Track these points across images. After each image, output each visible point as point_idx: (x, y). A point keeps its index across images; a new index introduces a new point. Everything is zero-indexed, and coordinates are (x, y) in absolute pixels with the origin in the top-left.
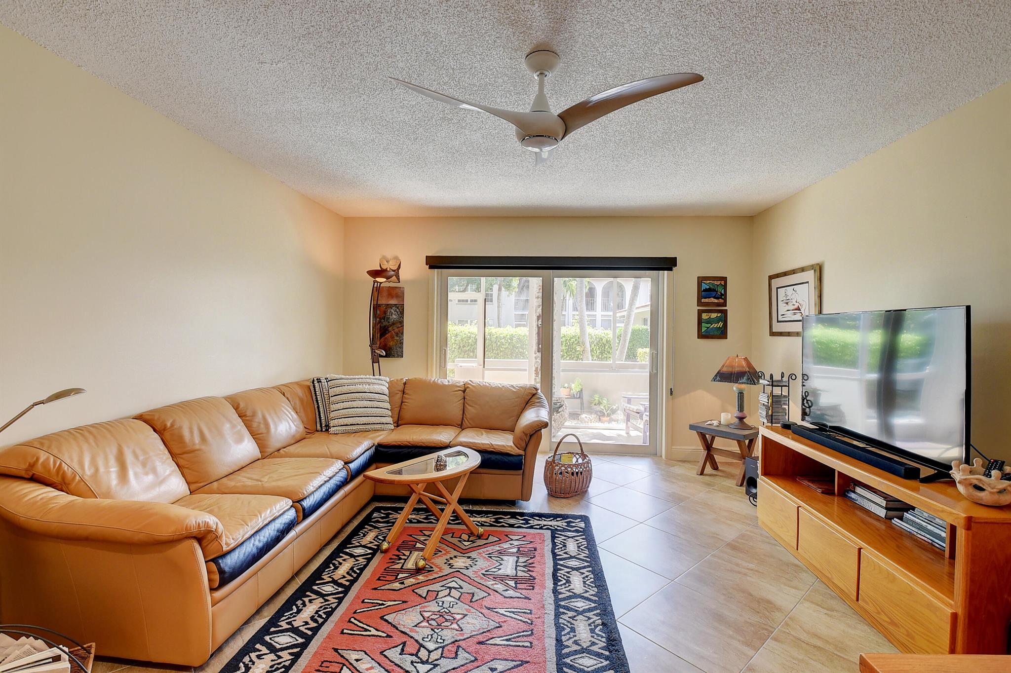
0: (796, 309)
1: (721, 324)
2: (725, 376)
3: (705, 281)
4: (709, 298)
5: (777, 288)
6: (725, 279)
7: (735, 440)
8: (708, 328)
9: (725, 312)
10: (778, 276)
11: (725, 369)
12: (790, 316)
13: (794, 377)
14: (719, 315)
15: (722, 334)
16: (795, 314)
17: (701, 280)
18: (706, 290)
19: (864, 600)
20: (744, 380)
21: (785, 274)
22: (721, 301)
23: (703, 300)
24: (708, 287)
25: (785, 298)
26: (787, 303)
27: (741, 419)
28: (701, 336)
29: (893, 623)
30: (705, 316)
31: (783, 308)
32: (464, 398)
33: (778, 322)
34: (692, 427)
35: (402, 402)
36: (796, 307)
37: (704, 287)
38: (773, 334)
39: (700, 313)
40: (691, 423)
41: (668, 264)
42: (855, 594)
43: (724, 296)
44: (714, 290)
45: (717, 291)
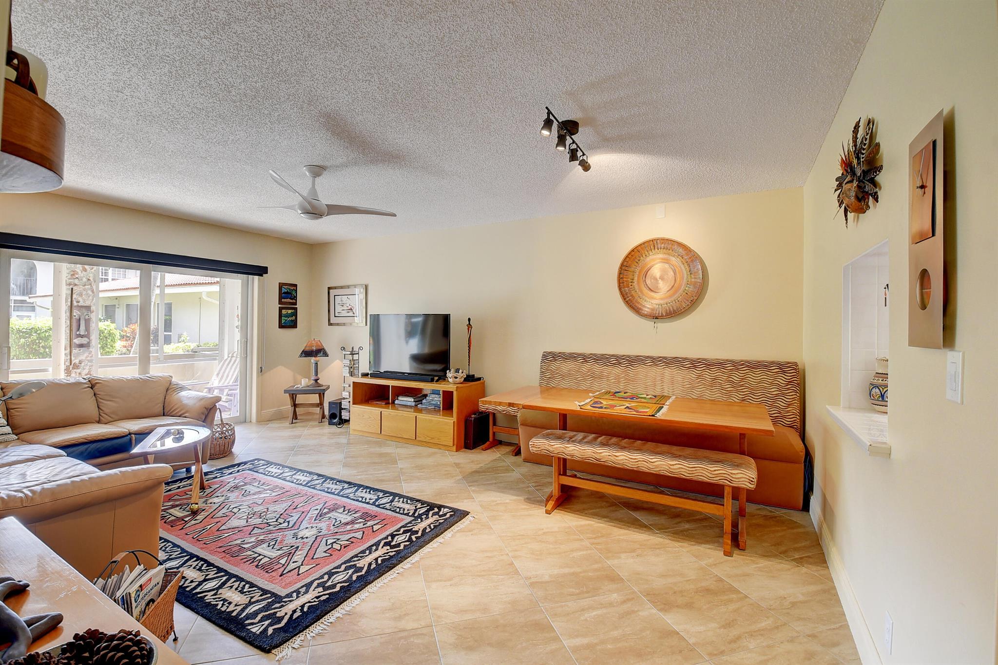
0: (349, 310)
1: (294, 318)
2: (307, 353)
3: (284, 287)
4: (287, 298)
5: (335, 296)
6: (296, 286)
7: (317, 393)
8: (286, 320)
9: (296, 309)
10: (335, 288)
11: (307, 349)
12: (344, 313)
13: (361, 349)
14: (293, 311)
15: (293, 325)
16: (348, 312)
17: (281, 285)
18: (285, 293)
19: (419, 437)
20: (321, 354)
21: (342, 287)
22: (295, 301)
23: (283, 300)
24: (286, 291)
25: (341, 302)
26: (343, 306)
27: (316, 380)
28: (281, 326)
29: (432, 438)
30: (284, 312)
31: (339, 309)
32: (95, 395)
33: (335, 317)
34: (286, 391)
35: (8, 410)
36: (349, 308)
37: (284, 290)
38: (330, 324)
39: (280, 309)
40: (285, 389)
41: (261, 271)
42: (415, 437)
43: (295, 298)
44: (290, 293)
45: (292, 294)
